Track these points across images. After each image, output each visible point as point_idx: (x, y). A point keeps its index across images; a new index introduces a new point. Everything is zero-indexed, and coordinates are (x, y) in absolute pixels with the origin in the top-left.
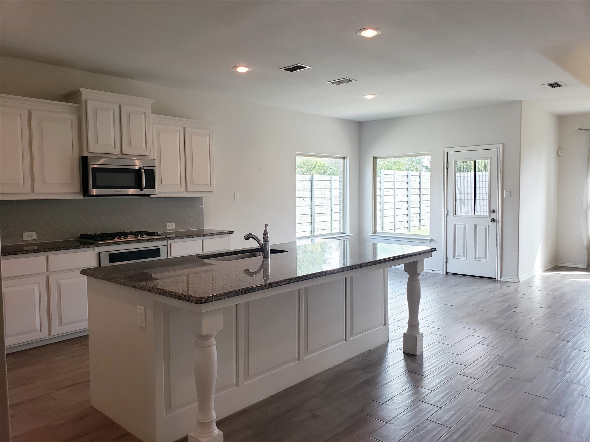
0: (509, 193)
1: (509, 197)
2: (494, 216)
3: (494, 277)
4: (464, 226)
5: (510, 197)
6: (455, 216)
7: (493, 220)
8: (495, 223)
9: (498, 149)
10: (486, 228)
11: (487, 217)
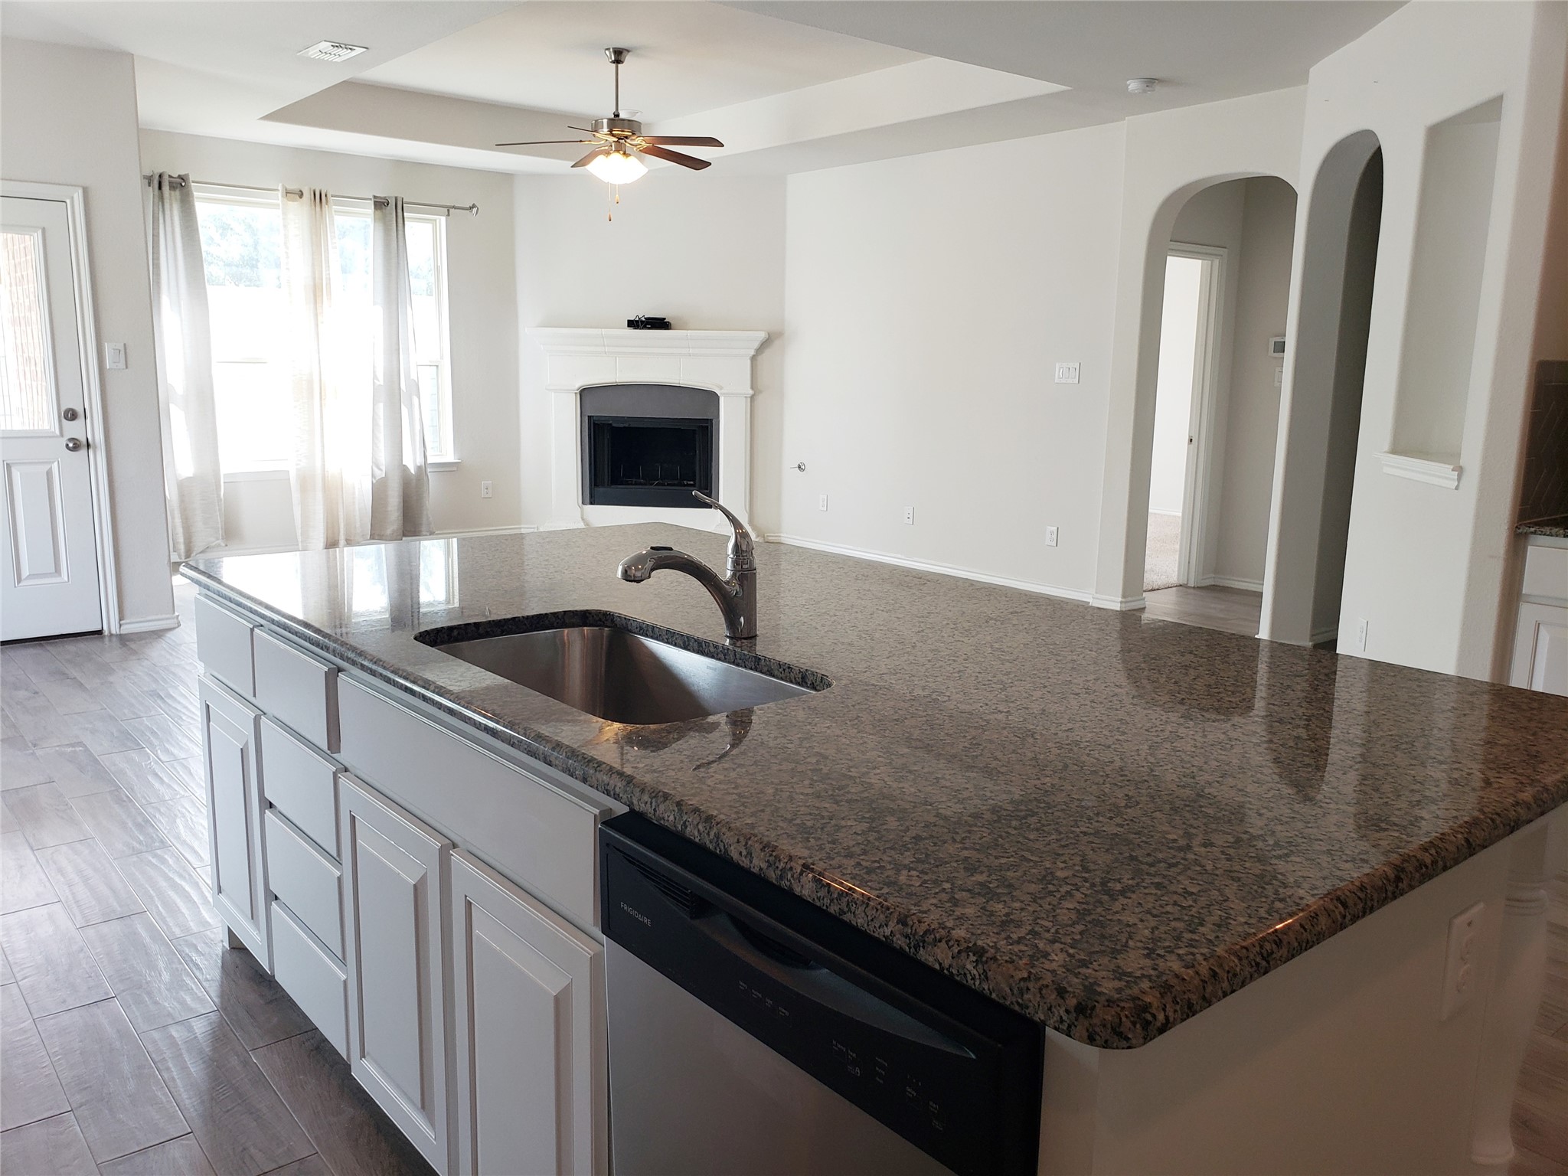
0: (122, 352)
1: (124, 367)
2: (75, 429)
3: (99, 628)
5: (127, 368)
7: (75, 446)
8: (83, 452)
9: (68, 201)
10: (49, 474)
11: (52, 435)
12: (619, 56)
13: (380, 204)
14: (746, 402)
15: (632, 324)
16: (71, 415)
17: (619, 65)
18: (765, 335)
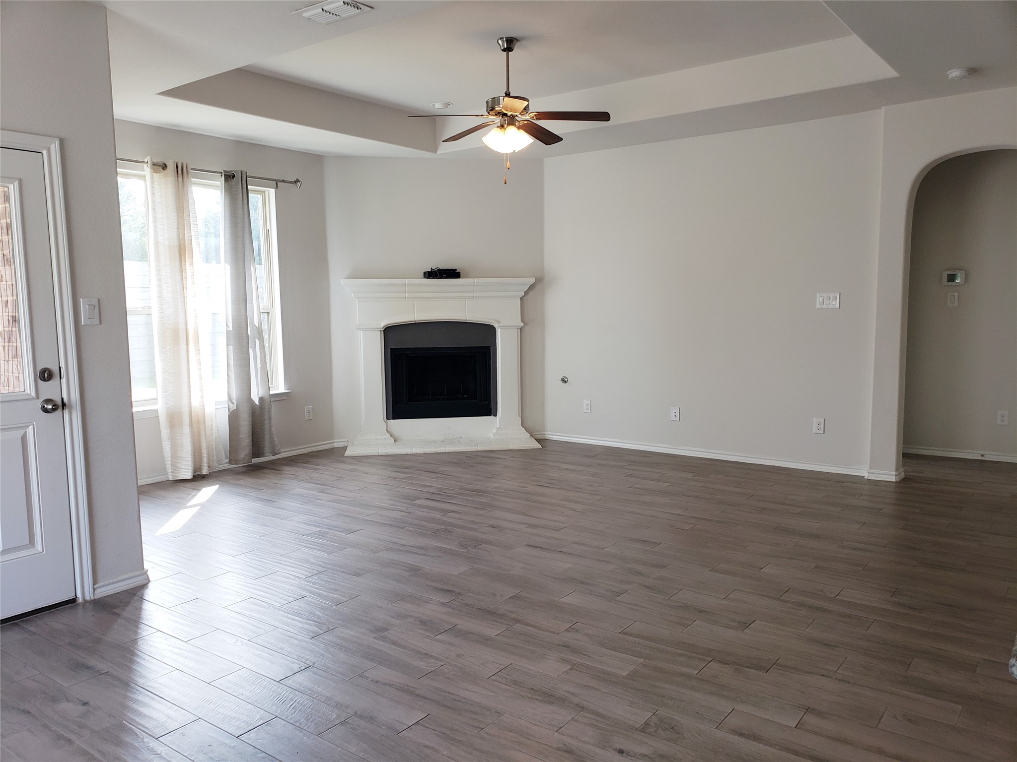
0: (96, 309)
1: (98, 322)
3: (72, 597)
5: (101, 323)
9: (45, 152)
10: (24, 439)
12: (510, 44)
13: (229, 177)
14: (518, 331)
16: (47, 375)
17: (509, 53)
18: (533, 280)
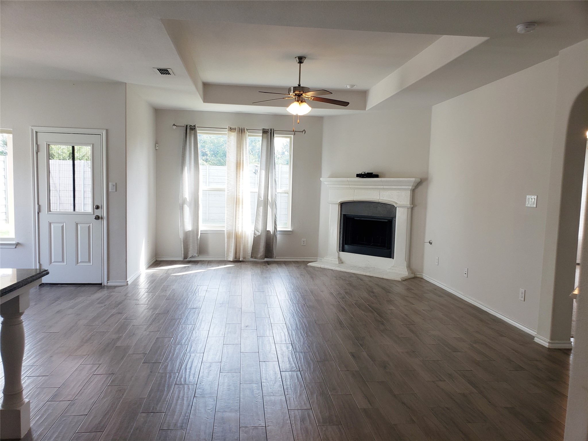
0: (115, 186)
1: (115, 191)
2: (98, 212)
3: (100, 282)
4: (62, 225)
6: (49, 213)
7: (97, 218)
8: (100, 220)
9: (101, 134)
10: (89, 227)
11: (90, 214)
12: (301, 60)
13: (265, 132)
14: (408, 210)
15: (359, 176)
16: (97, 207)
17: (301, 64)
18: (419, 180)
